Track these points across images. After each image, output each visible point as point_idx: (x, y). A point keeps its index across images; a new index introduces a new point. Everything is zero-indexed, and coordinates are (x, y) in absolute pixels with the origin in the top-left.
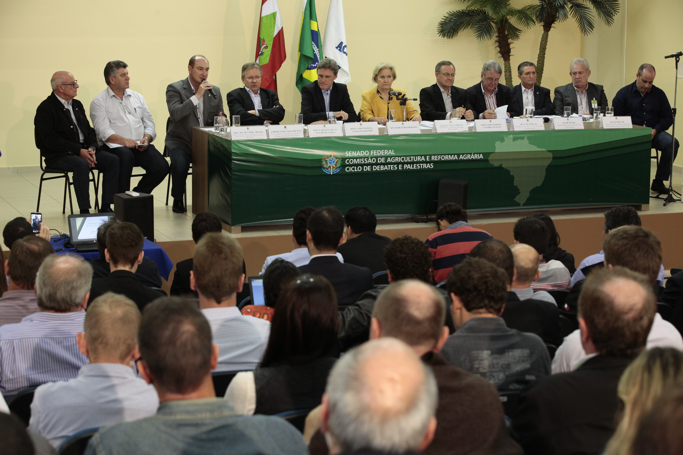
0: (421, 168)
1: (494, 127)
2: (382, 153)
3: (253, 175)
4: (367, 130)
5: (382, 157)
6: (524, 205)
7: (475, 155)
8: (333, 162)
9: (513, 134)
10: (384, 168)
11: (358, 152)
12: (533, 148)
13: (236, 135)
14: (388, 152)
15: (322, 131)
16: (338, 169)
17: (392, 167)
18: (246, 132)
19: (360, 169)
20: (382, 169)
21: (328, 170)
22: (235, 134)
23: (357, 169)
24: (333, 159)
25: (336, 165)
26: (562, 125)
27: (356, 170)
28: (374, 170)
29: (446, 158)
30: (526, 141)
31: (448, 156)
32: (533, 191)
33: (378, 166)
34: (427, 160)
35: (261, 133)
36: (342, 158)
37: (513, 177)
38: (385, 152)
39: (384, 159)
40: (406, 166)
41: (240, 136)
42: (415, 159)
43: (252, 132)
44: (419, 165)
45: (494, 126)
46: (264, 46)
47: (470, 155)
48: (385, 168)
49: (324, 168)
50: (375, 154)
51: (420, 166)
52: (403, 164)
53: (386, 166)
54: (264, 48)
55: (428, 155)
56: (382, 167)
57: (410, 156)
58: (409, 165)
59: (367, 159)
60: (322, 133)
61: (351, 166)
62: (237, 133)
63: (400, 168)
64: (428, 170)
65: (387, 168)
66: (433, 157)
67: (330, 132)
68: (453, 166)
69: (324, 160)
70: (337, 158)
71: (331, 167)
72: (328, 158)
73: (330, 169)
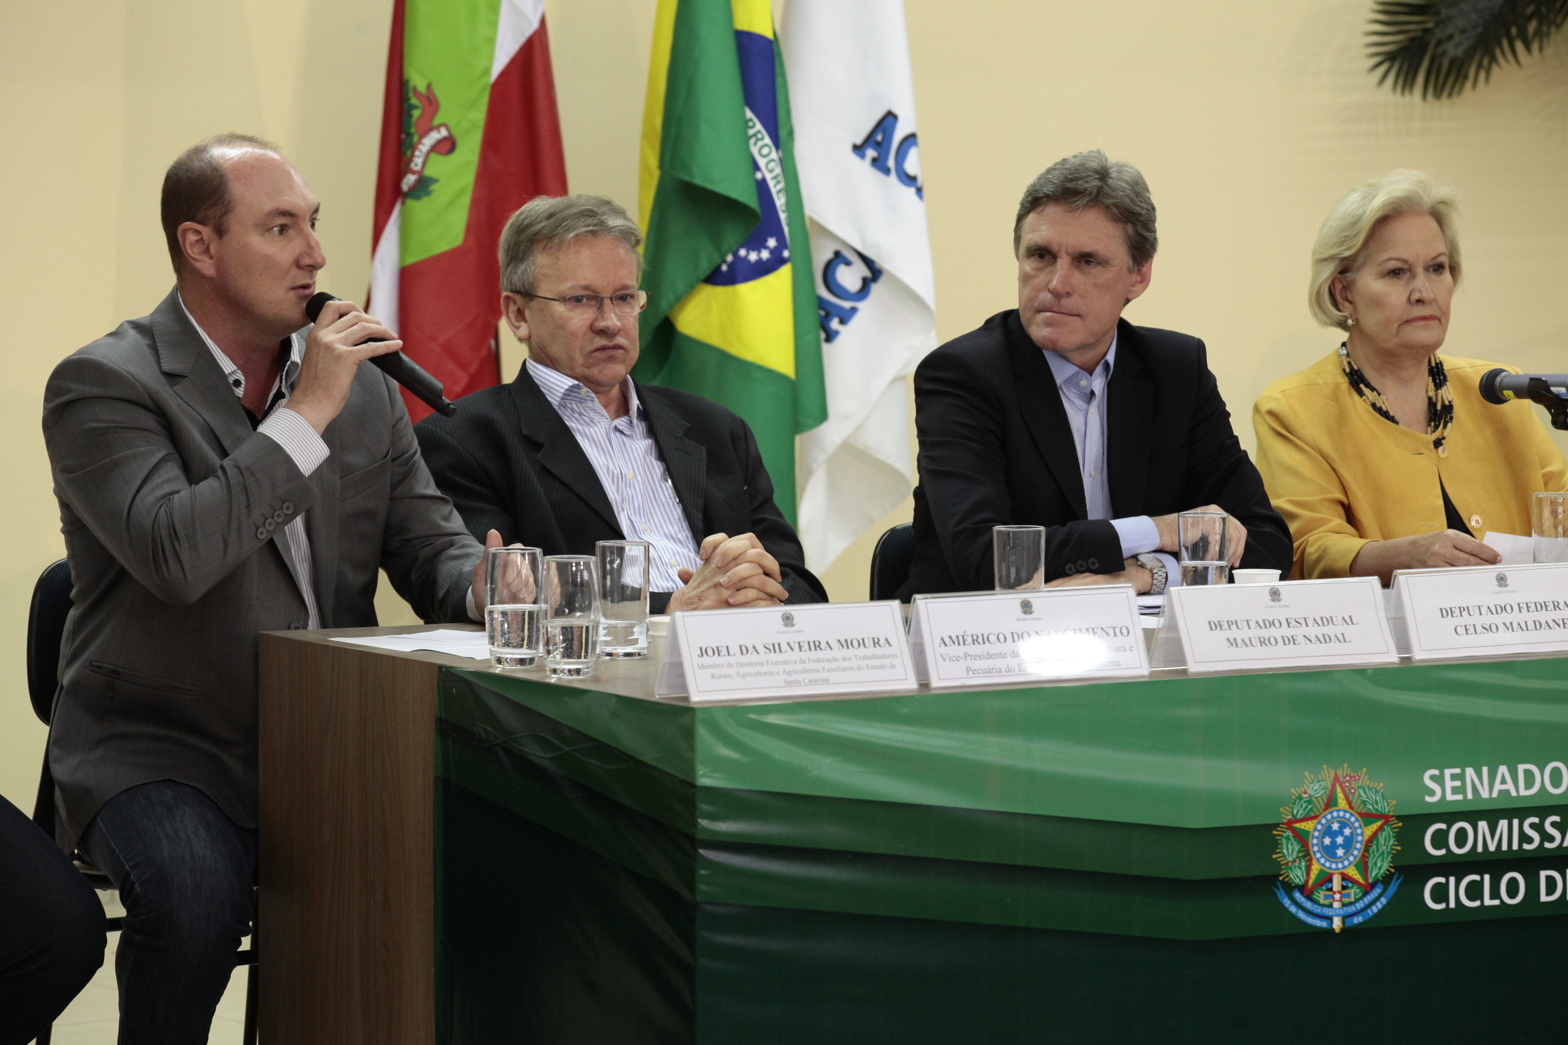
4: (1543, 616)
8: (1348, 843)
11: (1503, 770)
13: (714, 666)
15: (1266, 633)
16: (1377, 891)
18: (775, 648)
19: (1513, 888)
21: (1316, 902)
22: (706, 660)
23: (1495, 894)
24: (1343, 825)
25: (1363, 866)
27: (1492, 898)
35: (878, 651)
36: (1399, 818)
41: (743, 670)
43: (817, 646)
46: (434, 137)
49: (1289, 888)
54: (435, 148)
59: (1558, 819)
60: (1262, 642)
61: (1456, 867)
62: (717, 651)
67: (1310, 632)
69: (1289, 833)
70: (1367, 817)
71: (1330, 880)
72: (1316, 817)
73: (1326, 897)
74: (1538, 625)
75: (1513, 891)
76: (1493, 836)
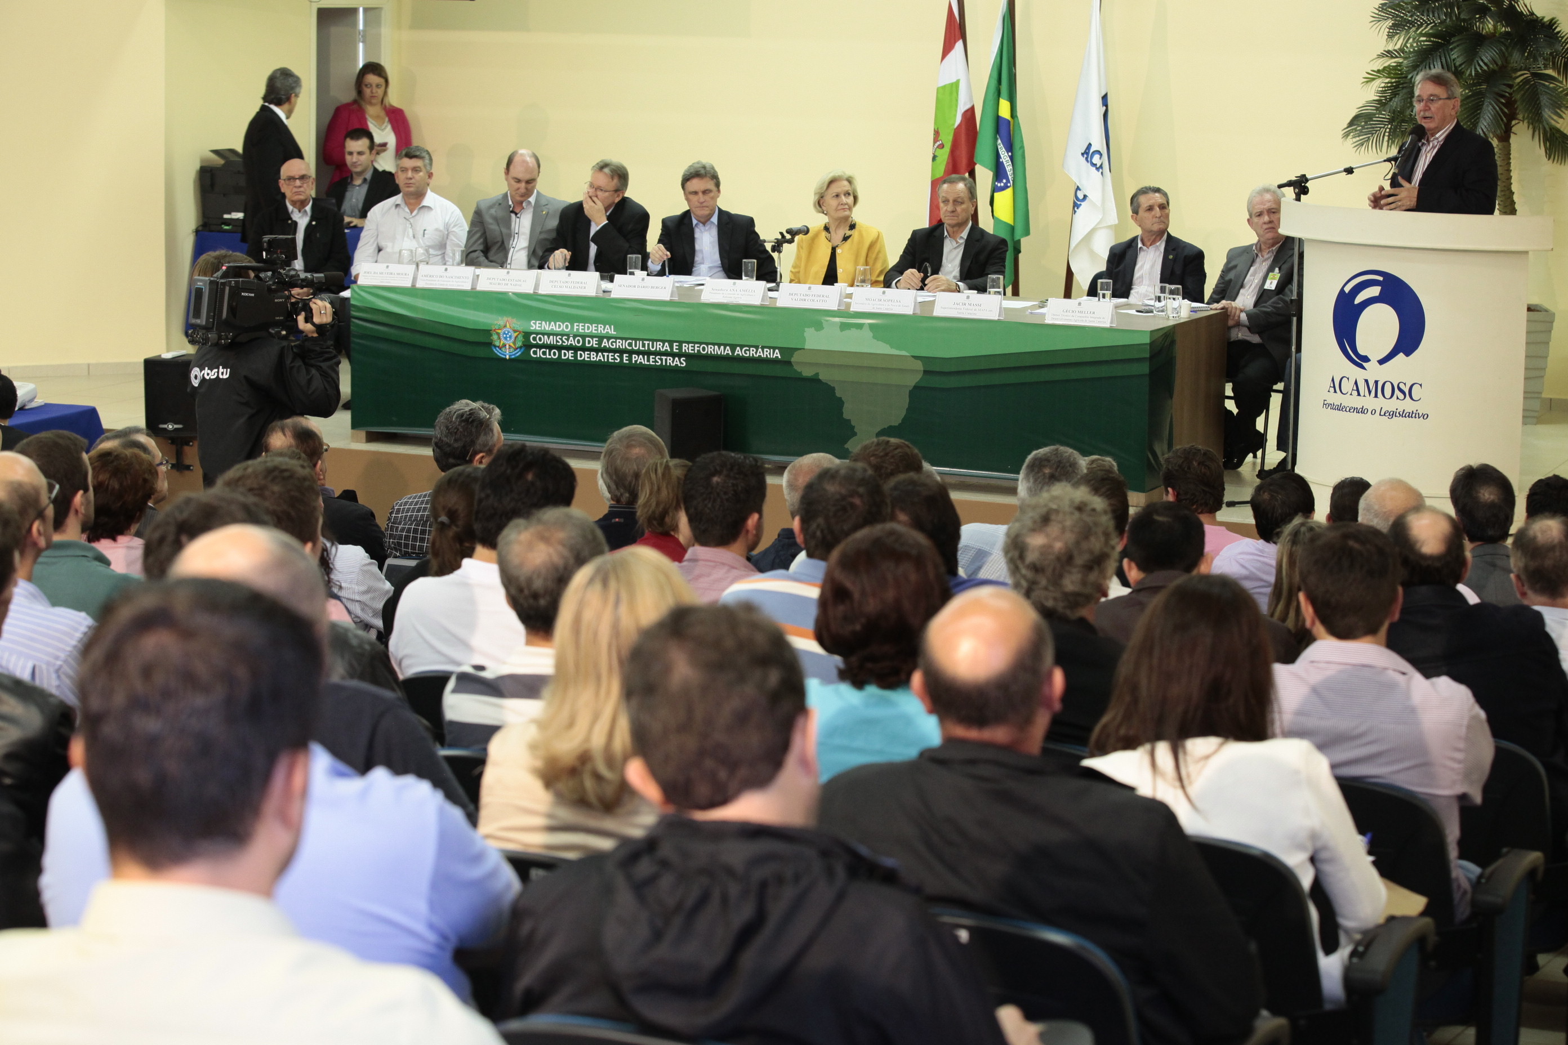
0: (664, 364)
1: (816, 300)
2: (593, 329)
3: (383, 346)
4: (577, 285)
5: (592, 337)
7: (765, 350)
8: (510, 337)
9: (839, 317)
10: (597, 356)
11: (553, 323)
12: (881, 348)
14: (604, 329)
15: (501, 282)
16: (518, 350)
17: (610, 357)
18: (381, 273)
19: (555, 354)
20: (593, 358)
21: (502, 351)
23: (550, 355)
24: (508, 332)
25: (514, 343)
26: (952, 309)
28: (579, 358)
29: (709, 350)
30: (867, 333)
31: (712, 347)
33: (586, 353)
34: (675, 350)
35: (406, 276)
36: (523, 332)
37: (840, 402)
38: (599, 329)
39: (596, 341)
40: (635, 357)
41: (372, 278)
42: (653, 347)
43: (392, 274)
44: (658, 358)
45: (813, 298)
46: (938, 143)
47: (755, 350)
48: (598, 358)
49: (495, 346)
50: (580, 331)
51: (661, 360)
52: (631, 353)
53: (600, 354)
55: (676, 342)
56: (593, 354)
57: (643, 340)
58: (641, 356)
59: (566, 337)
60: (499, 284)
61: (540, 347)
62: (368, 273)
63: (625, 361)
64: (676, 370)
65: (602, 358)
66: (685, 346)
67: (513, 283)
68: (723, 367)
69: (495, 333)
70: (515, 331)
71: (506, 346)
72: (501, 329)
73: (505, 350)
74: (574, 287)
76: (549, 340)
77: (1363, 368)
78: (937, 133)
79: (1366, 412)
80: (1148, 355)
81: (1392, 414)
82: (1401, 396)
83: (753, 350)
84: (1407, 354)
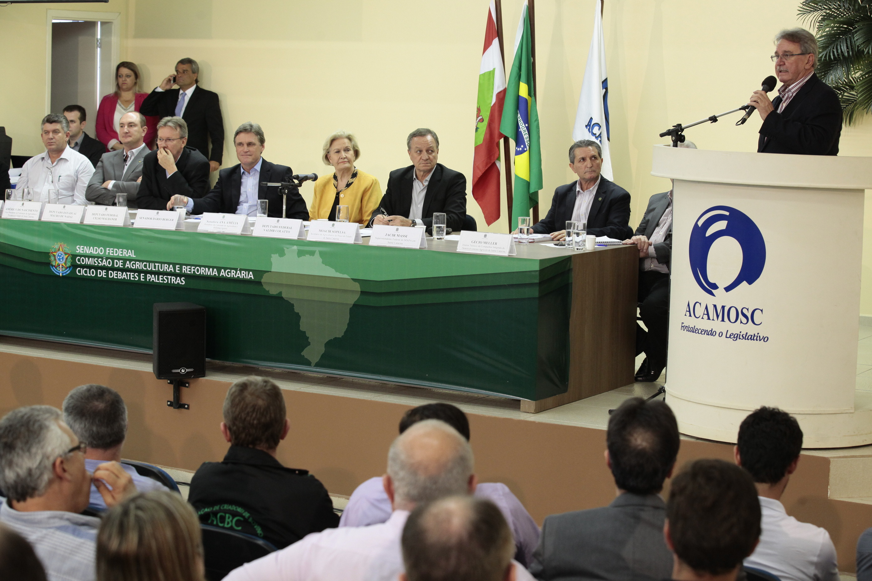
0: (169, 282)
1: (280, 231)
2: (119, 253)
4: (111, 217)
5: (119, 259)
6: (318, 365)
7: (242, 272)
8: (63, 258)
9: (297, 245)
10: (122, 275)
11: (92, 248)
12: (330, 272)
14: (127, 253)
15: (58, 214)
16: (68, 269)
17: (132, 276)
20: (120, 276)
21: (57, 269)
23: (90, 273)
24: (61, 255)
25: (65, 263)
26: (383, 239)
28: (110, 277)
29: (202, 271)
30: (317, 259)
31: (204, 269)
32: (330, 344)
33: (115, 272)
34: (177, 271)
36: (71, 255)
37: (298, 317)
38: (124, 253)
39: (121, 262)
40: (149, 277)
42: (161, 269)
44: (165, 278)
45: (280, 229)
46: (480, 118)
47: (235, 272)
48: (123, 277)
49: (53, 266)
50: (111, 254)
51: (167, 279)
52: (146, 272)
53: (124, 273)
55: (178, 264)
56: (120, 274)
57: (155, 262)
58: (153, 276)
59: (101, 259)
60: (57, 216)
61: (83, 267)
63: (142, 280)
64: (177, 287)
65: (126, 277)
66: (185, 268)
67: (66, 215)
68: (212, 286)
69: (52, 255)
70: (66, 254)
71: (60, 265)
72: (56, 252)
73: (59, 269)
74: (109, 219)
75: (93, 273)
76: (89, 261)
77: (712, 294)
78: (479, 110)
79: (714, 335)
80: (537, 281)
81: (736, 337)
82: (744, 320)
83: (233, 272)
84: (750, 283)
